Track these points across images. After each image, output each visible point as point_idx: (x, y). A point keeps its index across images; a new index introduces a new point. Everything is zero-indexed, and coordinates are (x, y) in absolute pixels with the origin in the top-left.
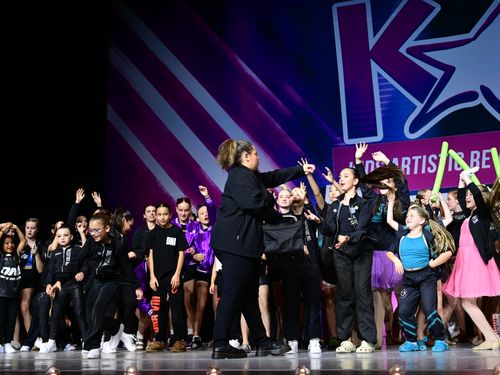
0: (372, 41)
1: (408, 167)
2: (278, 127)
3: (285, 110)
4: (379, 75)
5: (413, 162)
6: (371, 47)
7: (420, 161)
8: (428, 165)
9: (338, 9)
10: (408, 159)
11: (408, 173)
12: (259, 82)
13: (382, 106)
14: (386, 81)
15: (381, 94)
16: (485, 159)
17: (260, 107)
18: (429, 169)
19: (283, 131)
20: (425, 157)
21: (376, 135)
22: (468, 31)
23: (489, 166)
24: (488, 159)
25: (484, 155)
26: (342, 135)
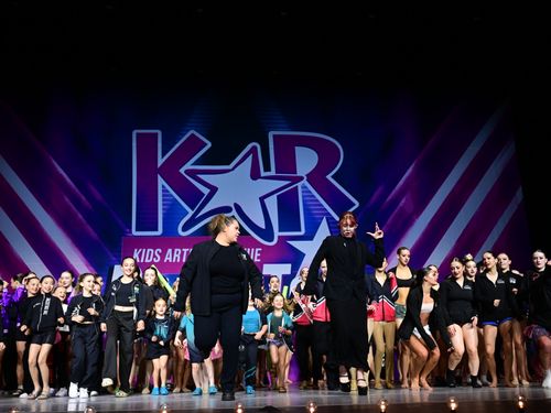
0: (161, 161)
1: (178, 256)
2: (80, 216)
3: (87, 203)
4: (163, 187)
5: (183, 252)
6: (159, 165)
9: (138, 134)
10: (179, 250)
11: (178, 261)
12: (68, 180)
13: (163, 209)
14: (167, 191)
15: (164, 200)
17: (67, 200)
19: (84, 221)
21: (156, 230)
22: (229, 164)
26: (130, 228)
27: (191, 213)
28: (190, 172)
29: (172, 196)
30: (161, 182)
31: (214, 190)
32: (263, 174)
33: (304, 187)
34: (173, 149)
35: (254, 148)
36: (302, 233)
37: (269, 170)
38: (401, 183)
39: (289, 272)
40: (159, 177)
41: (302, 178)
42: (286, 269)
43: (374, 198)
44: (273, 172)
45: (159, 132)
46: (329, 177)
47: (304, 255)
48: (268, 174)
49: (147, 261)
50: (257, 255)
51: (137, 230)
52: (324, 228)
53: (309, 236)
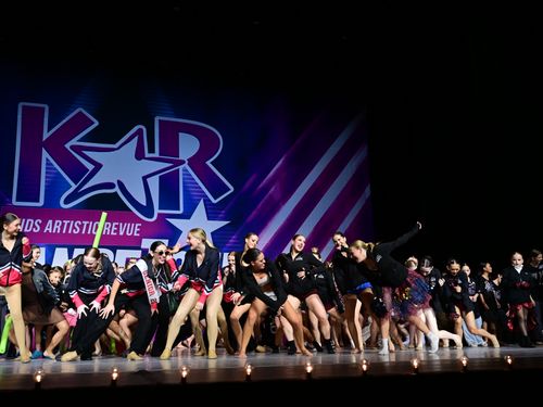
0: (46, 135)
1: (59, 227)
4: (47, 159)
5: (63, 224)
6: (44, 139)
7: (69, 224)
8: (74, 227)
9: (24, 107)
10: (60, 222)
11: (58, 232)
13: (46, 182)
14: (52, 165)
15: (47, 173)
16: (114, 228)
18: (74, 230)
20: (72, 222)
21: (38, 201)
22: (114, 143)
23: (116, 234)
24: (116, 229)
25: (114, 226)
26: (11, 198)
27: (74, 186)
28: (78, 149)
29: (55, 169)
30: (45, 155)
31: (98, 166)
32: (147, 155)
33: (185, 170)
34: (60, 124)
35: (141, 130)
36: (181, 212)
37: (153, 152)
38: (272, 173)
40: (44, 151)
41: (184, 162)
43: (247, 185)
44: (157, 155)
45: (47, 107)
46: (208, 163)
47: (182, 232)
48: (151, 155)
49: (26, 230)
50: (137, 229)
51: (17, 200)
52: (201, 208)
53: (187, 215)
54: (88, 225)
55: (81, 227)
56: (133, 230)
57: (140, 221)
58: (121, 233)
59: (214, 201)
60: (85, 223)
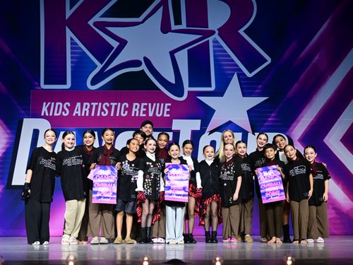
0: (69, 13)
1: (87, 110)
4: (72, 39)
5: (91, 106)
6: (67, 18)
7: (97, 107)
8: (102, 110)
10: (88, 104)
11: (87, 115)
13: (72, 62)
14: (76, 44)
15: (72, 53)
16: (143, 109)
18: (103, 113)
20: (100, 104)
22: (139, 17)
23: (145, 115)
24: (145, 110)
25: (142, 107)
26: (39, 81)
27: (100, 66)
28: (101, 25)
29: (80, 48)
30: (69, 34)
31: (123, 43)
32: (174, 27)
33: (215, 42)
36: (213, 88)
37: (181, 24)
38: (315, 38)
39: (198, 128)
40: (68, 29)
41: (212, 33)
42: (196, 124)
44: (184, 26)
46: (241, 32)
47: (215, 111)
48: (178, 27)
49: (56, 114)
50: (166, 110)
51: (46, 83)
52: (235, 84)
53: (219, 92)
54: (116, 107)
55: (109, 108)
56: (162, 110)
57: (169, 100)
58: (151, 114)
59: (249, 75)
60: (113, 104)
